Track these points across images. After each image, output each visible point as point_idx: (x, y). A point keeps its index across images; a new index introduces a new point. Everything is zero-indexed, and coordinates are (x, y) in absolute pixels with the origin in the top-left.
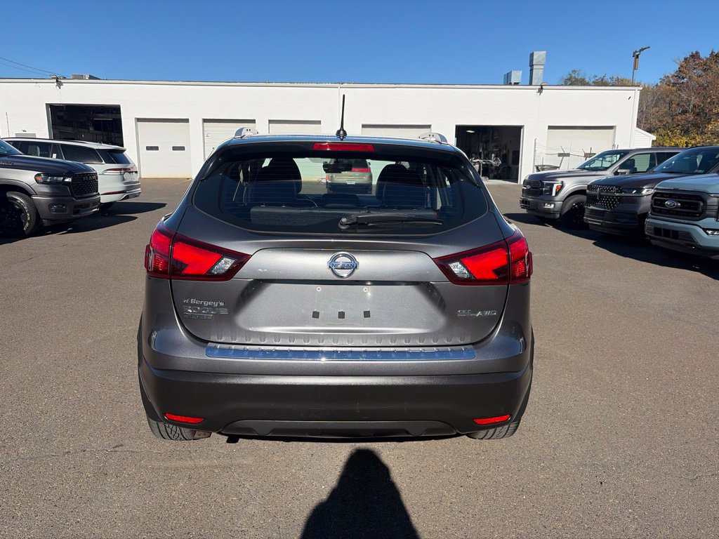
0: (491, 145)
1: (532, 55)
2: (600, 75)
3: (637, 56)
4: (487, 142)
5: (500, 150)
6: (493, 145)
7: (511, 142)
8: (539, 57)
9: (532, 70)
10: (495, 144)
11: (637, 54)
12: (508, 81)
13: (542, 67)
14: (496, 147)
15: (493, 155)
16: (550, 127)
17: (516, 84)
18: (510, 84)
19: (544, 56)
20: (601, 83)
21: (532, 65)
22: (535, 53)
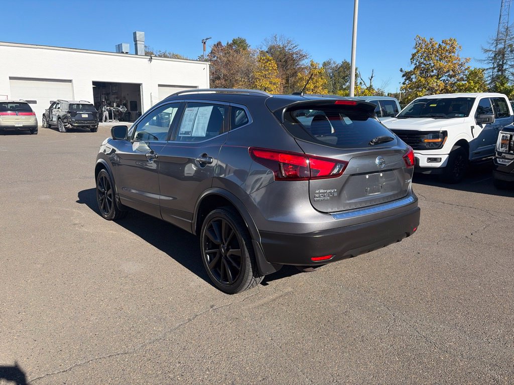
0: (112, 97)
1: (135, 34)
2: (163, 51)
3: (205, 42)
4: (108, 94)
5: (121, 100)
6: (113, 96)
7: (128, 95)
8: (140, 35)
9: (136, 44)
10: (116, 96)
11: (205, 41)
12: (119, 50)
13: (143, 43)
14: (117, 98)
15: (115, 104)
16: (160, 85)
17: (127, 53)
18: (123, 53)
19: (144, 36)
20: (164, 56)
21: (135, 41)
22: (137, 32)
